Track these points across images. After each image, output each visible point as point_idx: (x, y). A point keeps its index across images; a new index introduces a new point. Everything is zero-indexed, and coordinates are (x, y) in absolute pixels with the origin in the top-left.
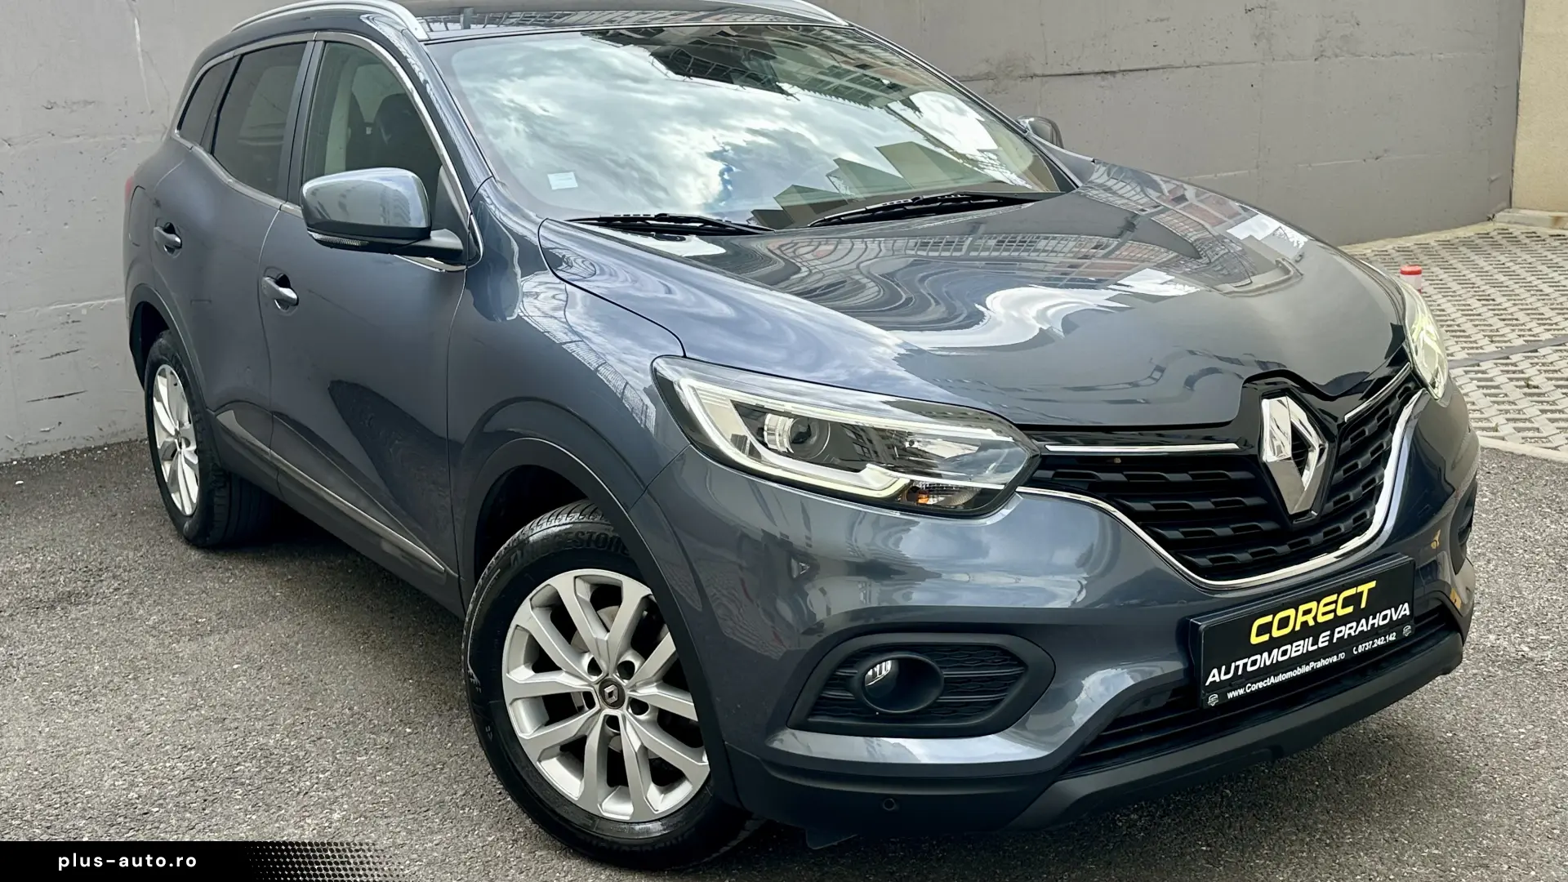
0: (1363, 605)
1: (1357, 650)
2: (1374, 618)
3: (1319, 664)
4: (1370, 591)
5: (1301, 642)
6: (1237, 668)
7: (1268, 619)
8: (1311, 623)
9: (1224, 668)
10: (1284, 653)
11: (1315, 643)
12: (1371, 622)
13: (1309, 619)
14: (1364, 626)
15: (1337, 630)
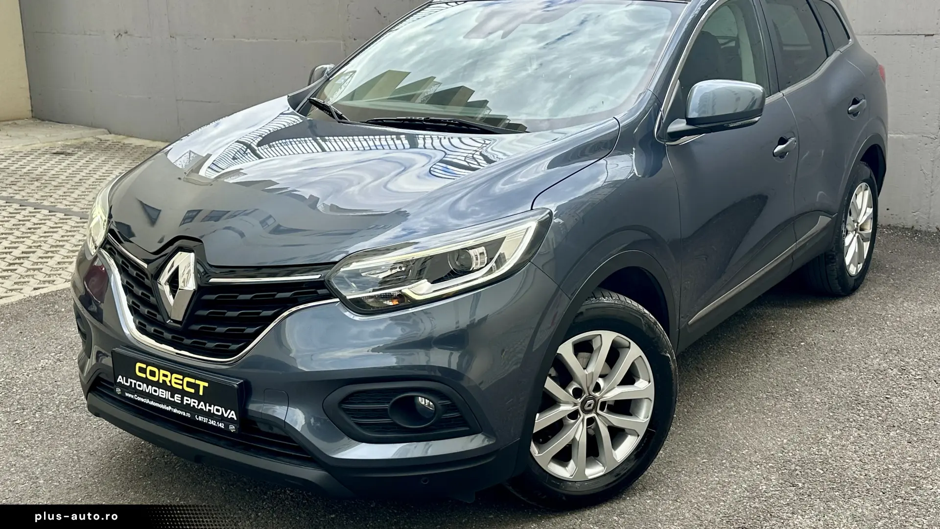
0: (201, 393)
1: (198, 417)
2: (210, 406)
3: (175, 411)
4: (204, 387)
5: (164, 391)
6: (131, 382)
7: (144, 366)
8: (169, 384)
9: (124, 378)
10: (155, 391)
11: (172, 396)
12: (208, 408)
13: (167, 380)
14: (202, 406)
15: (185, 398)
